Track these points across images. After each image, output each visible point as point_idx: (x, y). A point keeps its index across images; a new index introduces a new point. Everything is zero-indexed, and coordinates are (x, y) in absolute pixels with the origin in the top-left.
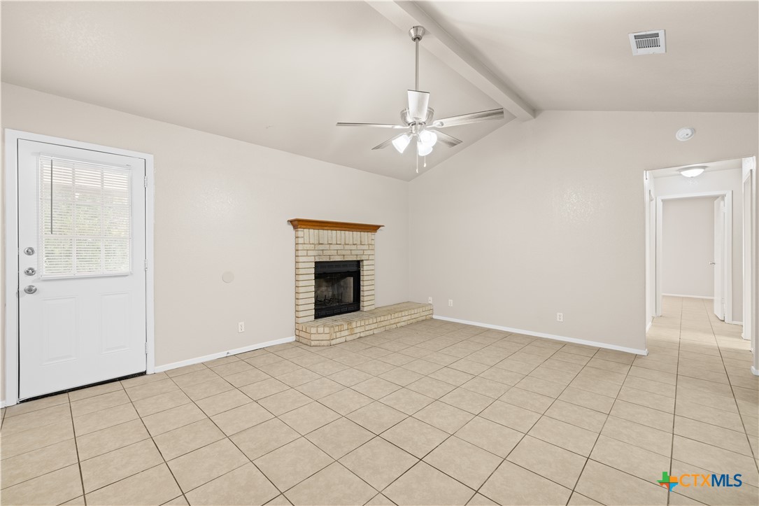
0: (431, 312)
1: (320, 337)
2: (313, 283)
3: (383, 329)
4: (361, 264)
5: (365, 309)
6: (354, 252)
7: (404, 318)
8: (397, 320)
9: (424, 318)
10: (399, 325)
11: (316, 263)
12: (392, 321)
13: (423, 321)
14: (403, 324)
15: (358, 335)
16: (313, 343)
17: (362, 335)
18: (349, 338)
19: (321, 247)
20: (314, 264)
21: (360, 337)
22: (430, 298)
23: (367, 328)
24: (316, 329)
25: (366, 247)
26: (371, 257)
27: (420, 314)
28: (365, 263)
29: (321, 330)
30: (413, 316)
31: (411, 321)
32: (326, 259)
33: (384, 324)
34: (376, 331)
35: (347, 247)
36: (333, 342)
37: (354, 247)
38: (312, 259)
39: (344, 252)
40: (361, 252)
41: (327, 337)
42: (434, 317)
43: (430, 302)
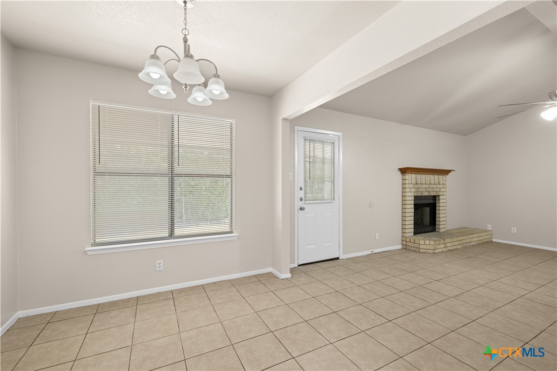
0: (491, 236)
1: (427, 247)
2: (413, 210)
3: (462, 246)
4: (437, 198)
5: (441, 230)
6: (435, 190)
7: (475, 239)
8: (470, 240)
9: (487, 240)
10: (471, 244)
11: (415, 196)
12: (468, 241)
13: (486, 242)
14: (474, 243)
15: (449, 248)
16: (421, 251)
17: (451, 248)
18: (444, 250)
19: (417, 186)
20: (413, 197)
21: (450, 250)
22: (488, 225)
23: (454, 244)
24: (423, 241)
25: (441, 186)
26: (444, 193)
27: (484, 237)
28: (441, 197)
29: (427, 242)
30: (481, 238)
31: (479, 242)
32: (419, 194)
33: (463, 242)
34: (458, 247)
35: (431, 186)
36: (436, 251)
37: (435, 186)
38: (413, 194)
39: (429, 190)
40: (438, 190)
41: (432, 247)
42: (494, 240)
43: (488, 229)
